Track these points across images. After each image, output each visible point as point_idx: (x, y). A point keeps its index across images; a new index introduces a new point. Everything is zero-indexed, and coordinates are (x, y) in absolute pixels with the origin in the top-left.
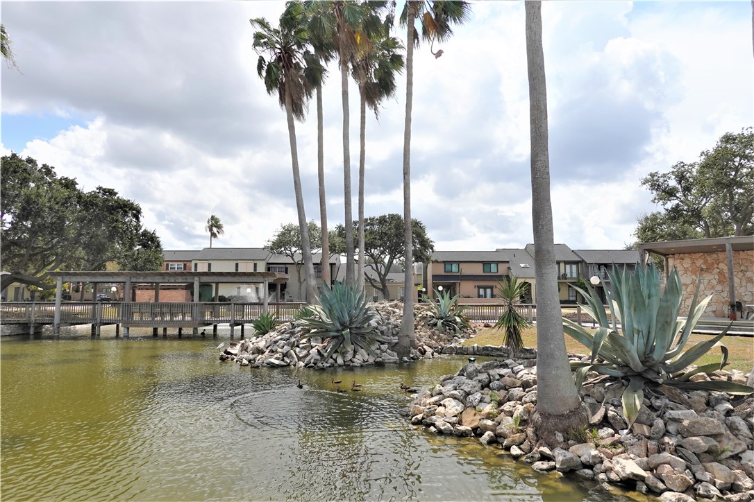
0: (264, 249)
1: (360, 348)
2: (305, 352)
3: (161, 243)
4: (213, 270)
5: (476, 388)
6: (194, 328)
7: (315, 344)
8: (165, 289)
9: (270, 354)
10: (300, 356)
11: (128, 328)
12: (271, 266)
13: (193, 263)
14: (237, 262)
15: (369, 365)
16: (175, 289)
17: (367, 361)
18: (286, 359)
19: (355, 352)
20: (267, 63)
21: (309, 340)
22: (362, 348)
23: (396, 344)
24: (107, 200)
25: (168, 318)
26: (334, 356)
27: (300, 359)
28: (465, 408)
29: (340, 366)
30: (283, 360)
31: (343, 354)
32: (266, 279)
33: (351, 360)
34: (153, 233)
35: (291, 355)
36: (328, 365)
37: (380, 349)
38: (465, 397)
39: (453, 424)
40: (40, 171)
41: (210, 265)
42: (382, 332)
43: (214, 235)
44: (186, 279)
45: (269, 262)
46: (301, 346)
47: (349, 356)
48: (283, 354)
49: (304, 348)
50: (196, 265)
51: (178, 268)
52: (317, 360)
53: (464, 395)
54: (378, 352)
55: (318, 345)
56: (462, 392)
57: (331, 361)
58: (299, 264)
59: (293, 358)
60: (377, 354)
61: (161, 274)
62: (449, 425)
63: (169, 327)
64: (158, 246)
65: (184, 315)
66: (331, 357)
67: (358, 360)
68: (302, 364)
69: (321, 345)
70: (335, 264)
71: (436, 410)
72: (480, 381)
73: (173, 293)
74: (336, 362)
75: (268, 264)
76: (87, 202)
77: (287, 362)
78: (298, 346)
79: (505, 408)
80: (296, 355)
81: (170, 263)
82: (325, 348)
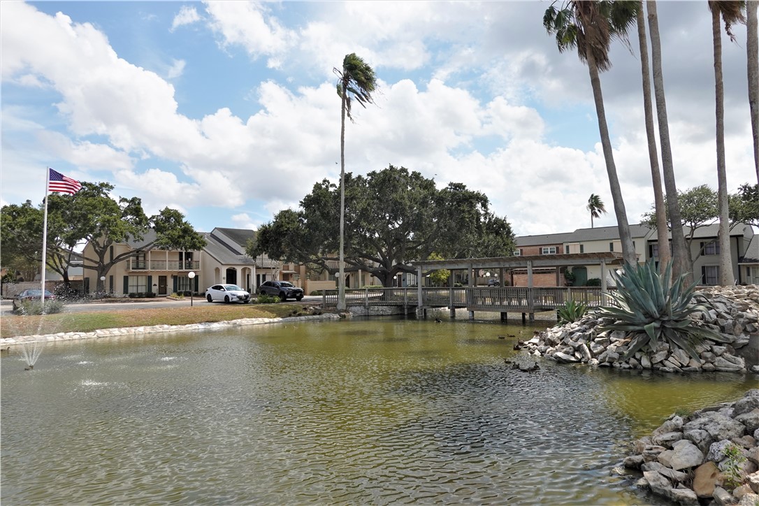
0: (640, 225)
1: (677, 349)
2: (600, 348)
3: (511, 229)
4: (586, 251)
5: (731, 433)
6: (530, 314)
7: (615, 339)
8: (539, 273)
9: (562, 346)
10: (594, 352)
11: (473, 312)
12: (653, 243)
13: (565, 245)
14: (611, 241)
15: (691, 371)
16: (549, 272)
17: (688, 366)
18: (577, 354)
19: (670, 353)
20: (557, 13)
21: (609, 335)
22: (680, 348)
23: (745, 345)
24: (455, 194)
25: (505, 303)
26: (638, 356)
27: (594, 355)
28: (705, 461)
29: (645, 368)
30: (574, 355)
31: (650, 354)
32: (603, 260)
33: (661, 362)
34: (504, 220)
35: (583, 350)
36: (627, 366)
37: (712, 350)
38: (709, 443)
39: (675, 483)
40: (411, 177)
41: (582, 246)
42: (723, 329)
43: (594, 214)
44: (520, 264)
45: (650, 239)
46: (597, 339)
47: (659, 357)
48: (574, 347)
49: (599, 343)
50: (568, 247)
51: (551, 252)
52: (614, 359)
53: (707, 439)
54: (709, 355)
55: (618, 342)
56: (704, 434)
57: (633, 361)
58: (689, 239)
59: (585, 353)
60: (706, 358)
61: (516, 259)
62: (665, 481)
63: (510, 311)
64: (509, 232)
65: (519, 300)
66: (634, 357)
67: (672, 364)
68: (595, 361)
69: (623, 340)
70: (742, 236)
71: (659, 453)
72: (744, 422)
73: (547, 277)
74: (640, 364)
75: (649, 241)
76: (440, 198)
77: (577, 358)
78: (593, 340)
79: (752, 478)
80: (590, 350)
81: (543, 248)
82: (627, 344)
